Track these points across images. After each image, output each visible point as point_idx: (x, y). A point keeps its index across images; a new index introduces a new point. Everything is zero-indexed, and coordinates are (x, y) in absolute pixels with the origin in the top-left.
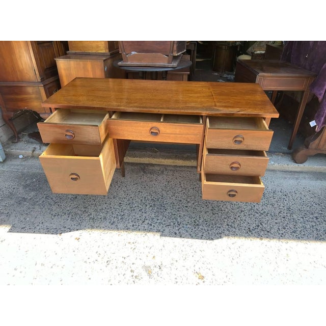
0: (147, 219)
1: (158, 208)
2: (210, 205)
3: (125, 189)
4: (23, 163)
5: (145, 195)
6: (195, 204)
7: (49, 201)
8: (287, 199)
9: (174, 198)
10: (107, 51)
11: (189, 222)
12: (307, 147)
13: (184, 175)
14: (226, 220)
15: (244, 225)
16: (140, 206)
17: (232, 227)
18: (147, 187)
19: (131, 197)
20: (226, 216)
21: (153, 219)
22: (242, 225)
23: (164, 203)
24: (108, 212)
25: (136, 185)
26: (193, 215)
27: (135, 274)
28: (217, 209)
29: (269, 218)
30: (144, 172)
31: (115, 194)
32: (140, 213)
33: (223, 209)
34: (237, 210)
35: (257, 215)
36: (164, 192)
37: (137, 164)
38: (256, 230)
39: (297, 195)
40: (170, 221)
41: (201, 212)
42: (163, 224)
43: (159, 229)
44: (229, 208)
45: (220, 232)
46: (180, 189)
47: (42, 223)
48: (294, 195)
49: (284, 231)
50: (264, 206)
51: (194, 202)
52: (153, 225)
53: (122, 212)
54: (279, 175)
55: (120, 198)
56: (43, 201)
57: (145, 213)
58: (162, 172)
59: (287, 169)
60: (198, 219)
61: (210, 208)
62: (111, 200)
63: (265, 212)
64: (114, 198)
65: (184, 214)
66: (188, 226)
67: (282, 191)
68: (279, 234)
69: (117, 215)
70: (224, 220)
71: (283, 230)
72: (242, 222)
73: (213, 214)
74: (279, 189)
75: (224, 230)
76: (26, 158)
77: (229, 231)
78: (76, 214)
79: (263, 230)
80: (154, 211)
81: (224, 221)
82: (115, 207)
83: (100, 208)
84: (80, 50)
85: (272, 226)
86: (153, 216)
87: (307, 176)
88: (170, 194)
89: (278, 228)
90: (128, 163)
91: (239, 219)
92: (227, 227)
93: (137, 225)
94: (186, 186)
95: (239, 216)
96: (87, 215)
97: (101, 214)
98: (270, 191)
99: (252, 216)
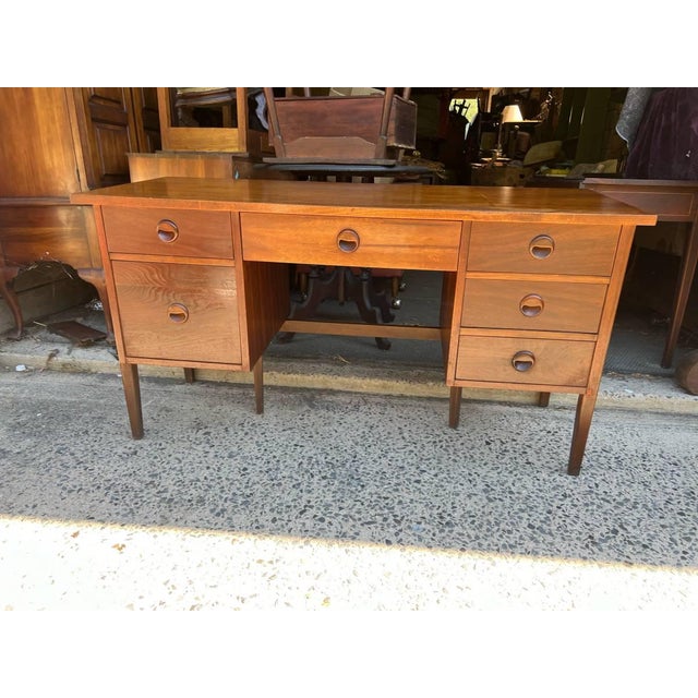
0: (311, 507)
1: (342, 482)
2: (479, 480)
3: (262, 439)
4: (23, 381)
5: (310, 454)
6: (441, 476)
7: (64, 458)
8: (681, 473)
9: (383, 460)
10: (244, 149)
11: (426, 515)
13: (411, 414)
14: (525, 515)
15: (577, 527)
16: (295, 476)
17: (543, 531)
18: (315, 436)
19: (275, 457)
20: (523, 507)
21: (327, 506)
22: (569, 528)
23: (360, 470)
24: (210, 487)
25: (289, 432)
26: (437, 501)
28: (498, 488)
29: (640, 512)
30: (312, 406)
31: (235, 449)
32: (294, 491)
33: (513, 489)
34: (554, 493)
35: (607, 506)
36: (358, 448)
37: (295, 390)
38: (612, 542)
40: (372, 512)
41: (458, 495)
42: (354, 520)
43: (344, 530)
44: (529, 486)
45: (512, 542)
46: (401, 443)
47: (34, 506)
49: (689, 545)
50: (624, 487)
51: (436, 471)
52: (327, 520)
53: (246, 487)
54: (650, 420)
55: (244, 458)
56: (50, 459)
57: (309, 492)
58: (357, 407)
59: (668, 408)
60: (450, 511)
61: (481, 486)
62: (222, 461)
63: (627, 500)
64: (230, 456)
65: (412, 496)
66: (423, 525)
67: (664, 455)
68: (676, 552)
69: (234, 494)
71: (685, 542)
72: (568, 521)
73: (490, 500)
75: (521, 538)
76: (30, 372)
77: (537, 542)
78: (127, 489)
79: (630, 543)
80: (333, 488)
81: (521, 518)
82: (231, 477)
83: (192, 477)
84: (186, 148)
85: (652, 533)
86: (329, 499)
88: (375, 452)
89: (671, 539)
90: (274, 388)
91: (560, 513)
92: (530, 531)
93: (286, 518)
94: (416, 438)
95: (559, 508)
96: (154, 491)
97: (193, 491)
98: (634, 453)
99: (595, 507)
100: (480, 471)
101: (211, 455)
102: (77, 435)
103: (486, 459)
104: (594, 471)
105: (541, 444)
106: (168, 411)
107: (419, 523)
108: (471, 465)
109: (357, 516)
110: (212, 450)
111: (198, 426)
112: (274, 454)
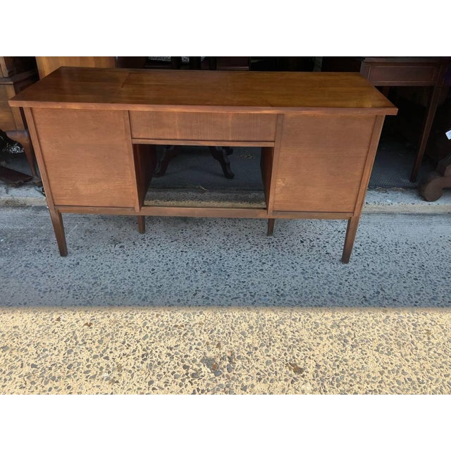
0: (200, 291)
1: (215, 274)
2: (298, 267)
3: (159, 249)
5: (193, 256)
6: (275, 266)
7: (31, 270)
8: (417, 253)
9: (239, 258)
11: (269, 291)
12: (442, 174)
13: (252, 225)
14: (327, 287)
15: (357, 292)
16: (186, 272)
17: (337, 296)
18: (193, 244)
19: (170, 260)
20: (325, 281)
21: (209, 290)
22: (352, 292)
23: (226, 265)
24: (134, 283)
25: (175, 242)
26: (274, 282)
27: (191, 371)
28: (310, 271)
29: (393, 280)
31: (143, 256)
32: (187, 282)
33: (319, 271)
35: (374, 277)
36: (222, 251)
38: (375, 300)
39: (432, 248)
40: (237, 292)
41: (286, 277)
42: (227, 297)
44: (329, 269)
45: (320, 304)
46: (248, 246)
48: (427, 247)
49: (419, 297)
50: (384, 265)
51: (272, 263)
52: (211, 298)
53: (157, 281)
54: (401, 219)
55: (151, 262)
56: (22, 272)
57: (197, 281)
59: (413, 211)
60: (282, 287)
61: (300, 270)
62: (137, 265)
63: (385, 273)
64: (141, 262)
65: (259, 280)
66: (268, 297)
67: (408, 242)
68: (412, 302)
69: (150, 286)
70: (324, 287)
71: (417, 296)
73: (306, 279)
74: (402, 240)
75: (325, 300)
77: (334, 302)
78: (80, 288)
79: (386, 299)
80: (211, 278)
81: (324, 289)
82: (145, 275)
83: (120, 277)
85: (399, 292)
86: (209, 285)
87: (443, 220)
88: (233, 253)
89: (409, 295)
91: (347, 284)
92: (329, 296)
93: (186, 299)
94: (258, 241)
95: (346, 281)
96: (99, 288)
97: (124, 286)
98: (390, 242)
99: (367, 279)
100: (298, 260)
101: (129, 262)
102: (34, 254)
103: (302, 252)
104: (366, 256)
105: (334, 240)
106: (91, 232)
107: (265, 296)
108: (293, 257)
109: (228, 294)
110: (128, 258)
111: (115, 242)
112: (169, 258)
